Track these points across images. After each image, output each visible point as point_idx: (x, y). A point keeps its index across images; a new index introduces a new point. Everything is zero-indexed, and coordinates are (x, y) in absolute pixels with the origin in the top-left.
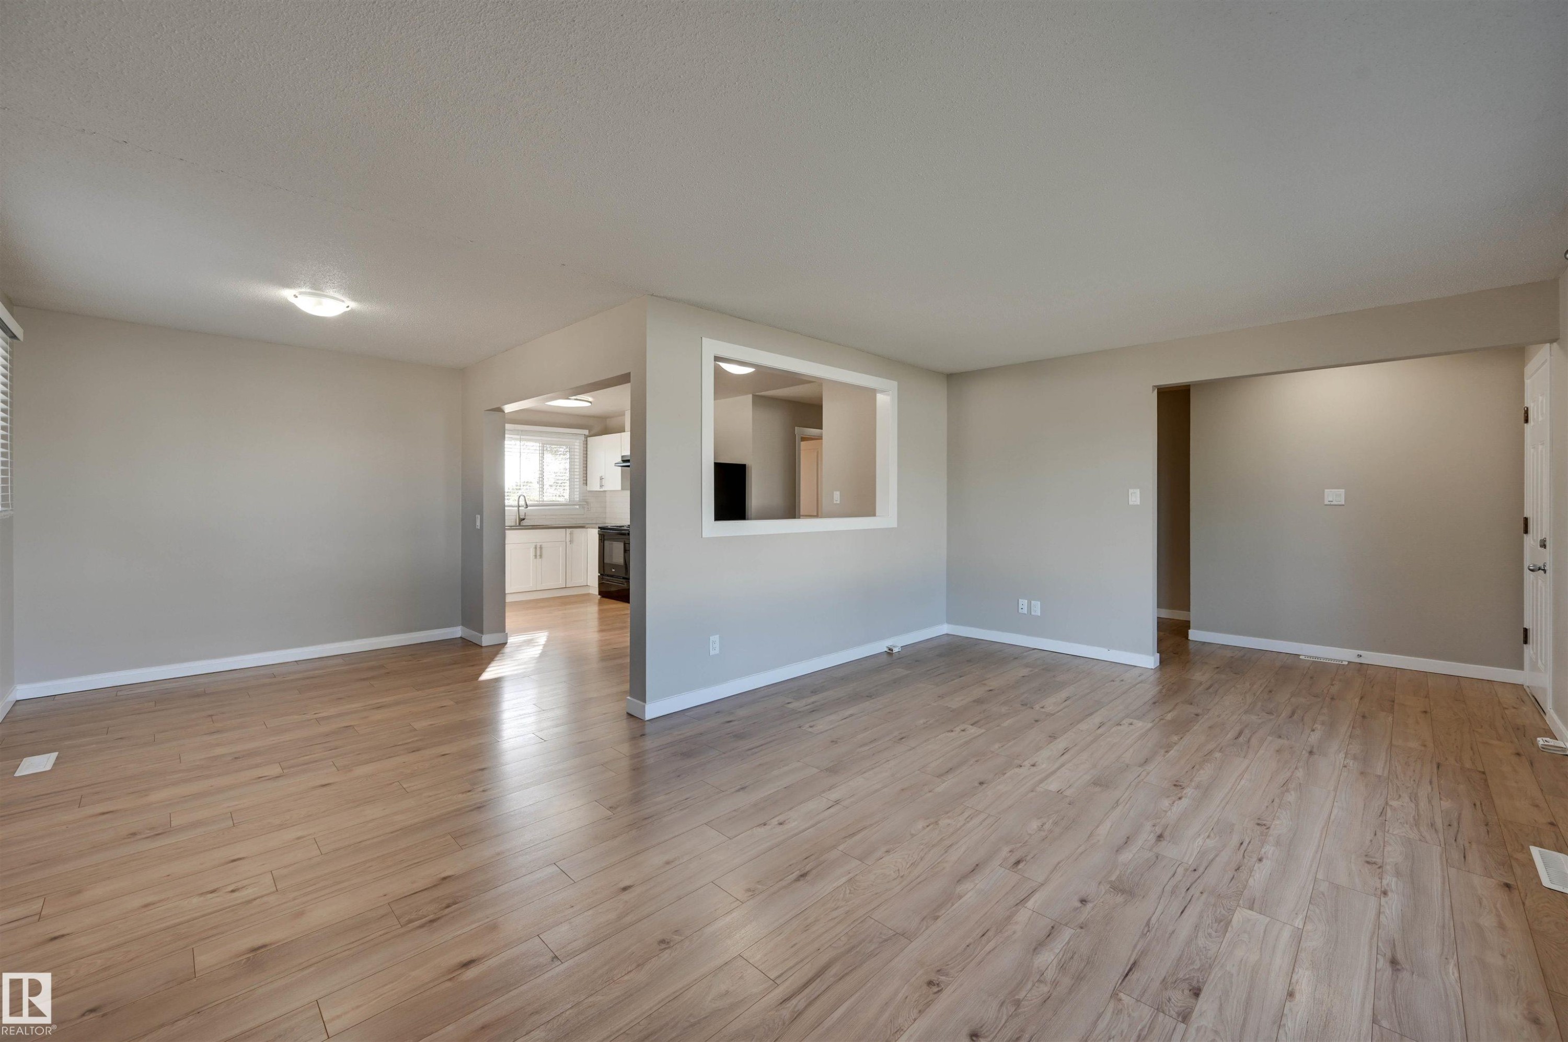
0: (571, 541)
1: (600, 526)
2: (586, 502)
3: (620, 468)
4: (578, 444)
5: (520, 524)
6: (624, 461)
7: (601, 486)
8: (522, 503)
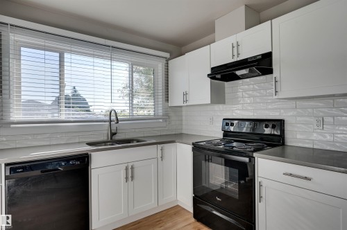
0: (162, 157)
2: (167, 116)
4: (160, 66)
5: (111, 138)
7: (185, 101)
8: (113, 118)
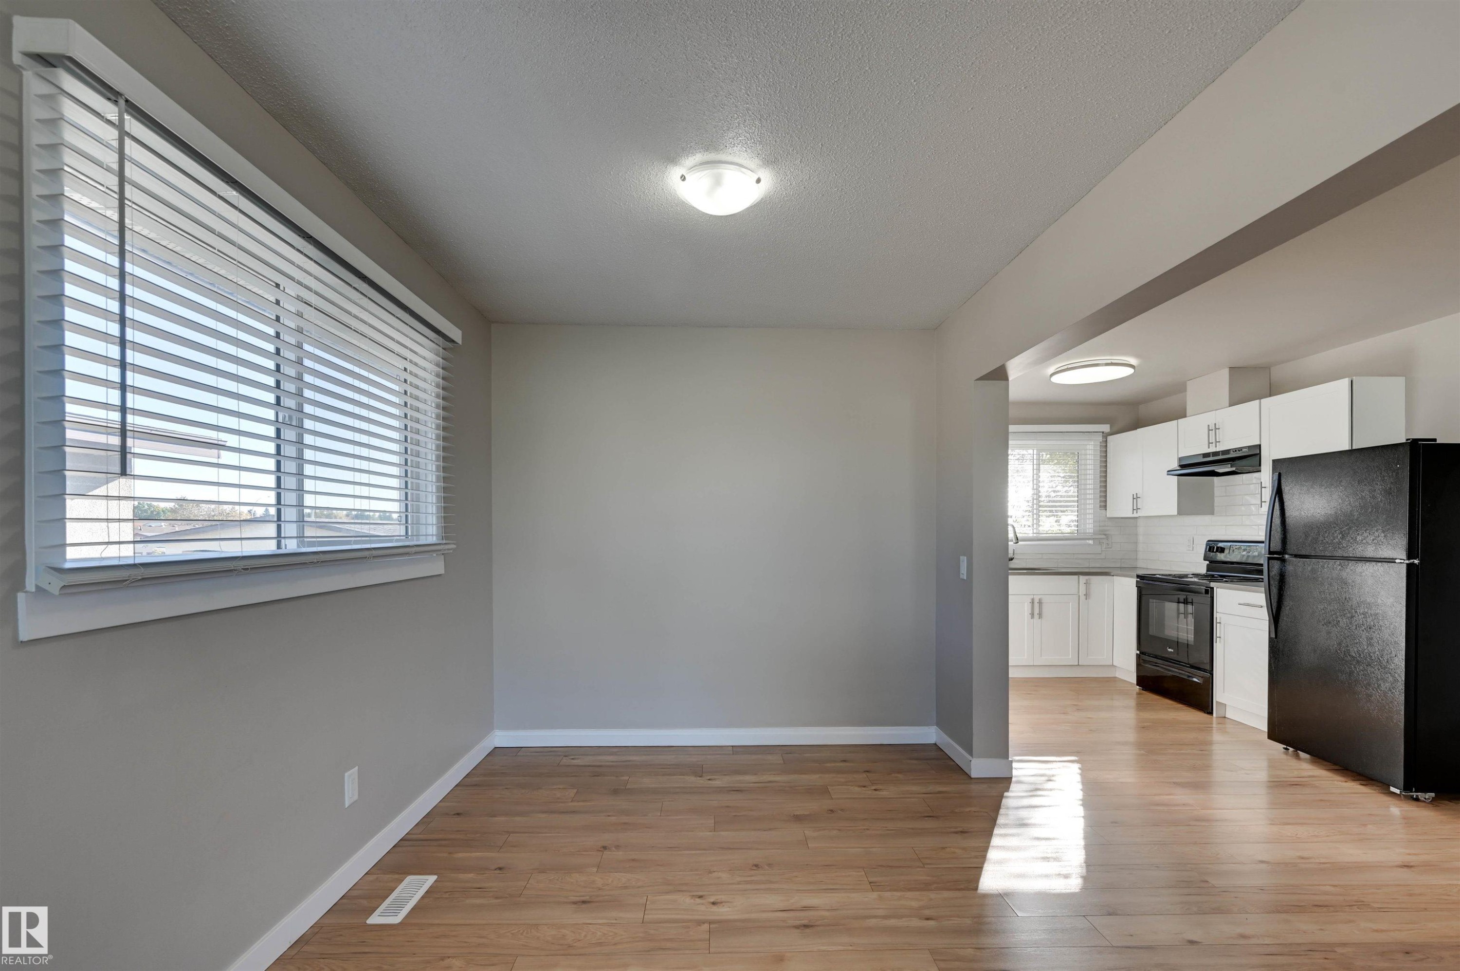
0: (1087, 596)
1: (1141, 573)
2: (1105, 535)
3: (1176, 477)
4: (1090, 448)
6: (1183, 467)
7: (1136, 509)
